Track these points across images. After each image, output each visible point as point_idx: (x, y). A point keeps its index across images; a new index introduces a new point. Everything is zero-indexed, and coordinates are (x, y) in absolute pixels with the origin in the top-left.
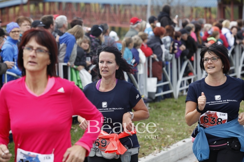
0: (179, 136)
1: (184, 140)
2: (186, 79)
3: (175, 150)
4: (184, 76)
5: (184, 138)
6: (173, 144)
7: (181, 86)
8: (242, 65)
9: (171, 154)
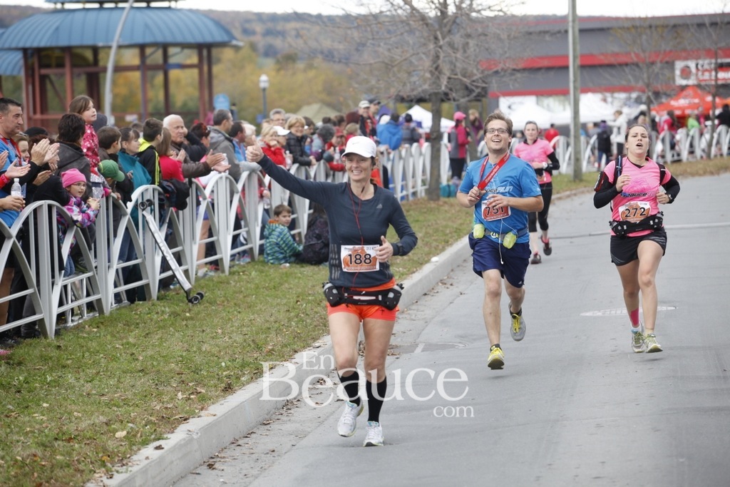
6: (131, 455)
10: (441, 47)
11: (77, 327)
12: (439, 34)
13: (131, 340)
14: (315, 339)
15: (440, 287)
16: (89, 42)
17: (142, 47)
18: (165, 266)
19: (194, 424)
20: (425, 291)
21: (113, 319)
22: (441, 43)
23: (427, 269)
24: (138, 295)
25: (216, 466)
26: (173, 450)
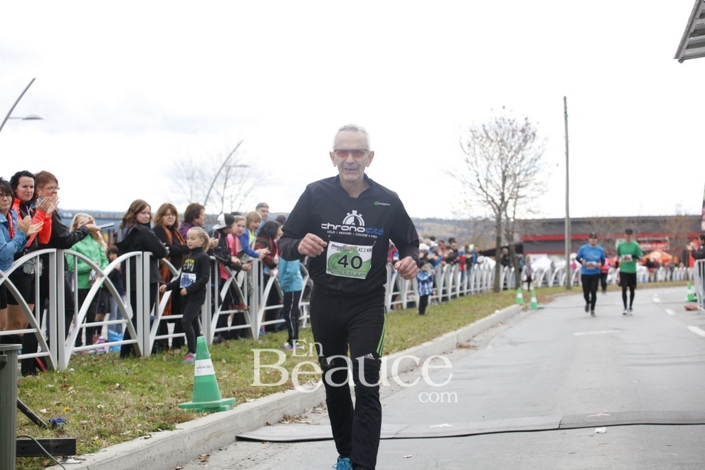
14: (433, 338)
15: (500, 324)
23: (493, 316)
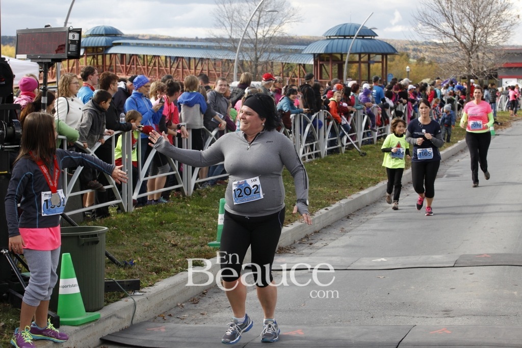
0: (319, 204)
1: (326, 208)
2: (308, 144)
3: (319, 217)
4: (307, 141)
5: (325, 206)
6: (316, 212)
7: (304, 153)
8: (363, 131)
9: (316, 221)
10: (471, 58)
11: (310, 163)
12: (470, 53)
13: (329, 168)
16: (340, 52)
17: (360, 54)
18: (348, 141)
19: (343, 202)
20: (453, 154)
21: (325, 160)
22: (471, 56)
23: (456, 145)
24: (337, 151)
25: (350, 217)
26: (332, 210)
